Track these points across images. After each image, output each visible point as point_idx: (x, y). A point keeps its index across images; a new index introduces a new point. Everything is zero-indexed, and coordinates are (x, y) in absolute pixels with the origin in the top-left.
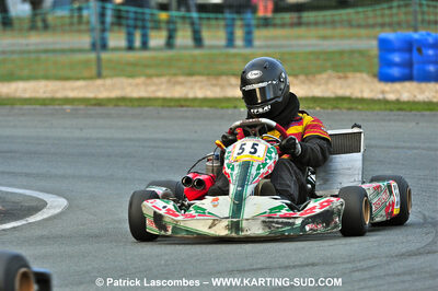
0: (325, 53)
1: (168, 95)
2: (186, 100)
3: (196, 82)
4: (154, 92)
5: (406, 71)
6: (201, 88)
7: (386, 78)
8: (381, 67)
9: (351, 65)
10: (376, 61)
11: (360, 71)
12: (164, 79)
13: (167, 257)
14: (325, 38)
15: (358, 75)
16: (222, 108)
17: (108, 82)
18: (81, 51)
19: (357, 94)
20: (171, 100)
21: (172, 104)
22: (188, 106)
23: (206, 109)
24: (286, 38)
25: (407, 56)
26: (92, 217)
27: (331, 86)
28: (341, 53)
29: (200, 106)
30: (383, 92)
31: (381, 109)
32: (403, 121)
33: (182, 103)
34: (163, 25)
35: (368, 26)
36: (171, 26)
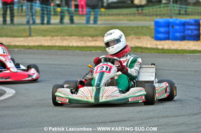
0: (131, 27)
1: (61, 45)
2: (69, 47)
3: (73, 39)
4: (54, 43)
5: (167, 36)
6: (75, 42)
7: (157, 39)
8: (156, 34)
9: (142, 33)
10: (153, 31)
11: (146, 35)
12: (59, 38)
13: (59, 117)
14: (131, 20)
15: (145, 37)
16: (85, 51)
17: (34, 38)
18: (22, 24)
19: (145, 46)
20: (62, 47)
21: (63, 49)
22: (70, 50)
23: (77, 51)
24: (113, 20)
25: (167, 29)
26: (26, 98)
27: (133, 42)
28: (138, 27)
29: (75, 50)
30: (156, 45)
31: (155, 52)
32: (165, 58)
33: (67, 48)
34: (59, 13)
35: (150, 15)
36: (62, 14)
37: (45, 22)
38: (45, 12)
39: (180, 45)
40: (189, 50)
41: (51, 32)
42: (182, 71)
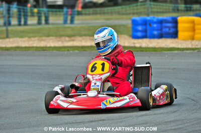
1: (38, 45)
2: (46, 47)
3: (51, 39)
4: (32, 44)
5: (144, 34)
6: (53, 42)
7: (135, 37)
8: (133, 32)
10: (131, 29)
11: (124, 34)
12: (36, 38)
14: (108, 19)
15: (123, 36)
16: (62, 51)
17: (11, 40)
20: (40, 47)
21: (40, 49)
22: (47, 50)
23: (55, 51)
25: (144, 27)
26: (4, 100)
28: (115, 26)
29: (52, 50)
30: (134, 43)
32: (143, 56)
33: (44, 49)
34: (35, 14)
35: (126, 14)
36: (39, 15)
37: (22, 23)
38: (22, 14)
39: (158, 43)
40: (166, 48)
41: (28, 33)
42: (161, 69)
